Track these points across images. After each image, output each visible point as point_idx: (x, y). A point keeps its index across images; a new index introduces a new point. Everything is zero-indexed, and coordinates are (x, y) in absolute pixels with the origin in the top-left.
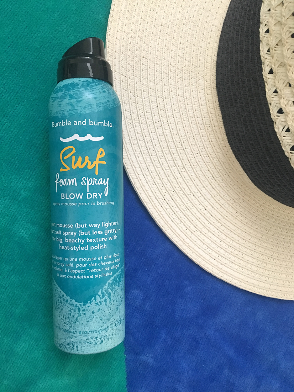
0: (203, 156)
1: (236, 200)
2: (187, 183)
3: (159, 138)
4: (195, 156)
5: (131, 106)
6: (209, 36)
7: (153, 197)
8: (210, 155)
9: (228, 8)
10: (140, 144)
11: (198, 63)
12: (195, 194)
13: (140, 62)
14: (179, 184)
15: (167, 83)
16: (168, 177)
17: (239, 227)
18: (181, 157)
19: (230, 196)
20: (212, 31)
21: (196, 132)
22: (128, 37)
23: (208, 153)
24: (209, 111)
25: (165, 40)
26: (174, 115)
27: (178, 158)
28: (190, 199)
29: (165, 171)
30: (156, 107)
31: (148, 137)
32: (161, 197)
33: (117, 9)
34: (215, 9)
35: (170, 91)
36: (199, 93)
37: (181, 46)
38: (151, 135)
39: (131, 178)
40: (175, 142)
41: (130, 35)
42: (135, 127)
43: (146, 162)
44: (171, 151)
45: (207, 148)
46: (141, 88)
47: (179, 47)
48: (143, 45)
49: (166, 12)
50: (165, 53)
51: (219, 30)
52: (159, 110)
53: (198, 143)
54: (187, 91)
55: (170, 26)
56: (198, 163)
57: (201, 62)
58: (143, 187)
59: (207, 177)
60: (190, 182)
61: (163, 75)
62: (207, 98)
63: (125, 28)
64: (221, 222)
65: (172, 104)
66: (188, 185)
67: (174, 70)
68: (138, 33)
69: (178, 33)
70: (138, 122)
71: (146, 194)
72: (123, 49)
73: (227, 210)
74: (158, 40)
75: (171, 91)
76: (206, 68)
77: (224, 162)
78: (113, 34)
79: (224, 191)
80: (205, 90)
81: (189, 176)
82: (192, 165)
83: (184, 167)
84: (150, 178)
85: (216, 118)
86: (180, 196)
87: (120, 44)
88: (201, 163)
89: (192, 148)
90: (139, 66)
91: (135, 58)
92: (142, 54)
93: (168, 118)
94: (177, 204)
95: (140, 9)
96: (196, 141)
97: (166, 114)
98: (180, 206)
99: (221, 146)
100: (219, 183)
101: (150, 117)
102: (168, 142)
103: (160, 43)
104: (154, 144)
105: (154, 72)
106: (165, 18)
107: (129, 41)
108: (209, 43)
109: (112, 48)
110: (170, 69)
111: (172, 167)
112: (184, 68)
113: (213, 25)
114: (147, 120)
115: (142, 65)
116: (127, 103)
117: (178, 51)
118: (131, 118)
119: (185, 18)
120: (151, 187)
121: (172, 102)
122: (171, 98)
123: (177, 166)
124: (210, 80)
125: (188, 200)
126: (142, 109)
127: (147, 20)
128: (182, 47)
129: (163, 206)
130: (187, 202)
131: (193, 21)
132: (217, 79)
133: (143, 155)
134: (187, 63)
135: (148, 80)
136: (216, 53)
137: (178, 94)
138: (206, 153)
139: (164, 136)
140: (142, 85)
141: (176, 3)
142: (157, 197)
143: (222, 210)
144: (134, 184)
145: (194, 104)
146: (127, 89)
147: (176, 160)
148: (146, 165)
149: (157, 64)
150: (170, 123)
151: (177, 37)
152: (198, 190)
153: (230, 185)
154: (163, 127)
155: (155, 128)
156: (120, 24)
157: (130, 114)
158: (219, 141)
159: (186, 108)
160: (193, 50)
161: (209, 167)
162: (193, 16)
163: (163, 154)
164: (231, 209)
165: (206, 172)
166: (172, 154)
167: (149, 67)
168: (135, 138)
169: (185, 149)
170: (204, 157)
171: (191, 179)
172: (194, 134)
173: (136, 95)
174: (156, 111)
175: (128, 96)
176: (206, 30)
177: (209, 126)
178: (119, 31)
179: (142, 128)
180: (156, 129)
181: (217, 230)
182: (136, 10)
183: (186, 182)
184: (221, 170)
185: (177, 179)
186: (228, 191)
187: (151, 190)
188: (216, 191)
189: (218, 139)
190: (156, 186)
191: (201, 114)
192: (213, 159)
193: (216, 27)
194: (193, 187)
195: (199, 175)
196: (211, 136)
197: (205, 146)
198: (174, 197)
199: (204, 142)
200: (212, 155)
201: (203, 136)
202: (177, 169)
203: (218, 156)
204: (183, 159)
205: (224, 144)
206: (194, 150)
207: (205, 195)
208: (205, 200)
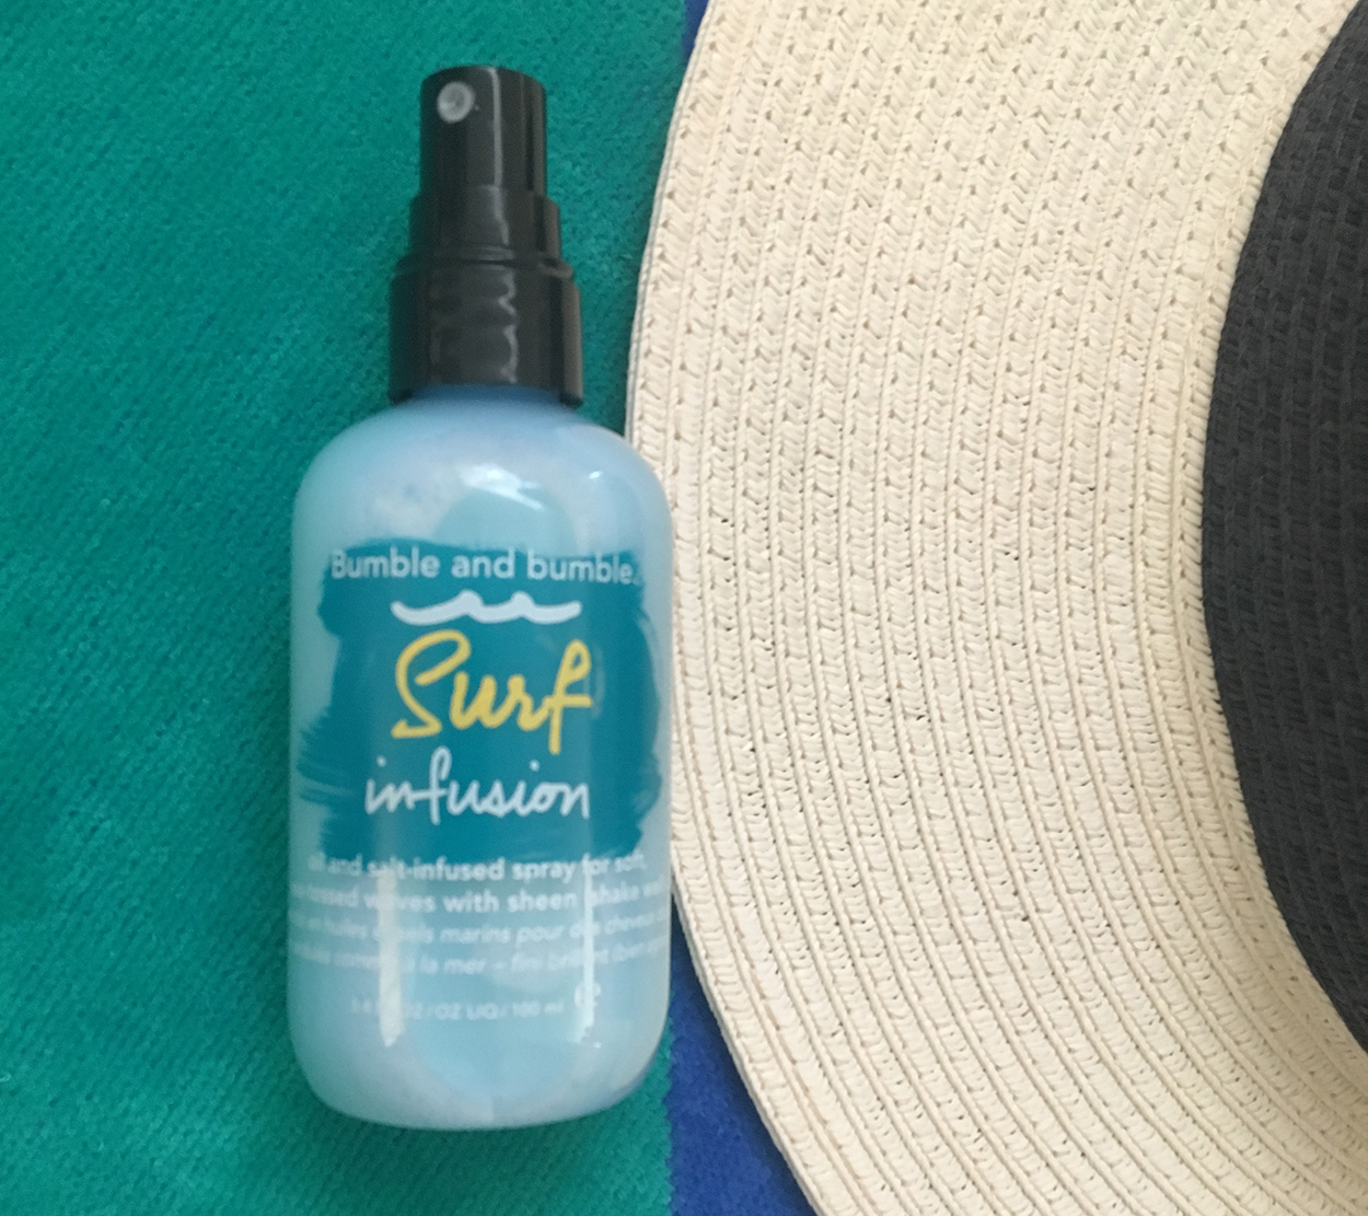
0: (1128, 946)
1: (1307, 1173)
2: (1050, 1094)
3: (899, 862)
4: (1089, 948)
5: (755, 706)
6: (1161, 329)
7: (872, 1181)
8: (1165, 943)
9: (1258, 182)
10: (799, 901)
11: (1103, 471)
12: (1089, 1150)
13: (799, 476)
14: (1008, 1098)
15: (935, 579)
16: (948, 1065)
18: (1014, 957)
19: (1273, 1152)
20: (1173, 302)
21: (1094, 821)
22: (741, 355)
23: (1156, 928)
24: (1162, 718)
25: (928, 357)
26: (977, 740)
27: (996, 963)
28: (1065, 1176)
29: (932, 1033)
30: (882, 701)
31: (844, 859)
32: (910, 1171)
33: (687, 217)
34: (1189, 186)
35: (956, 615)
36: (1104, 626)
37: (1013, 383)
38: (859, 849)
39: (757, 1086)
40: (982, 879)
41: (752, 346)
42: (774, 811)
43: (833, 990)
44: (961, 930)
45: (1152, 904)
46: (806, 609)
47: (999, 393)
48: (817, 389)
49: (934, 209)
50: (932, 423)
51: (1211, 300)
52: (900, 719)
53: (1104, 882)
54: (1040, 613)
55: (954, 283)
56: (1107, 983)
57: (1116, 462)
58: (818, 1127)
59: (1152, 1056)
60: (1067, 1090)
61: (916, 536)
62: (1148, 652)
63: (728, 311)
65: (967, 683)
66: (1054, 1101)
67: (973, 511)
68: (790, 331)
69: (995, 319)
70: (791, 783)
71: (834, 1166)
72: (716, 417)
74: (891, 359)
75: (961, 618)
76: (1142, 499)
77: (1241, 976)
78: (664, 348)
79: (1244, 1123)
80: (1141, 608)
81: (1058, 1053)
82: (1075, 998)
83: (1031, 1008)
84: (852, 1075)
85: (1201, 752)
86: (1013, 1165)
87: (698, 395)
88: (1123, 982)
89: (1070, 906)
90: (798, 497)
91: (775, 462)
92: (812, 435)
93: (946, 759)
95: (803, 202)
96: (1093, 868)
97: (934, 738)
99: (1223, 895)
100: (1216, 1083)
101: (851, 754)
102: (945, 881)
103: (901, 374)
104: (873, 893)
105: (874, 525)
106: (928, 242)
107: (748, 377)
108: (1159, 367)
109: (659, 418)
110: (952, 505)
111: (966, 1011)
112: (1027, 496)
113: (1179, 271)
114: (837, 772)
115: (809, 493)
116: (733, 693)
117: (997, 411)
118: (754, 766)
119: (1035, 236)
120: (861, 1126)
121: (965, 673)
122: (962, 654)
123: (997, 1004)
124: (1168, 559)
125: (1055, 1182)
126: (813, 718)
127: (838, 262)
128: (1015, 389)
130: (1052, 1196)
131: (1075, 253)
132: (1205, 563)
133: (820, 955)
134: (1043, 471)
135: (839, 566)
136: (1199, 425)
137: (994, 632)
138: (1146, 933)
139: (925, 848)
140: (812, 597)
141: (988, 161)
142: (890, 1174)
144: (771, 1114)
145: (1080, 681)
146: (734, 621)
147: (988, 974)
148: (834, 1007)
149: (888, 483)
150: (957, 783)
151: (991, 338)
152: (1108, 1127)
153: (1274, 1094)
154: (919, 803)
155: (876, 809)
156: (702, 294)
157: (750, 745)
158: (1213, 871)
159: (1037, 703)
160: (1072, 404)
161: (1161, 1004)
162: (1077, 228)
163: (921, 941)
165: (1145, 1028)
166: (969, 944)
167: (845, 500)
168: (777, 871)
169: (1034, 916)
170: (1137, 952)
171: (1067, 1068)
172: (1080, 833)
173: (781, 647)
174: (881, 725)
175: (742, 654)
176: (1142, 297)
177: (1162, 791)
178: (695, 327)
179: (813, 817)
180: (885, 813)
182: (780, 211)
184: (1224, 1020)
185: (995, 1074)
186: (1263, 1124)
187: (862, 1142)
188: (1201, 1127)
189: (1209, 861)
190: (889, 1114)
191: (1119, 733)
192: (1184, 964)
193: (1198, 284)
194: (1081, 1110)
195: (1109, 1048)
196: (1170, 842)
197: (1140, 893)
198: (979, 1171)
199: (1134, 876)
200: (1176, 943)
201: (1127, 844)
202: (996, 1018)
203: (1213, 943)
204: (1024, 967)
205: (1241, 887)
206: (1082, 919)
207: (1145, 1154)
208: (1145, 1181)
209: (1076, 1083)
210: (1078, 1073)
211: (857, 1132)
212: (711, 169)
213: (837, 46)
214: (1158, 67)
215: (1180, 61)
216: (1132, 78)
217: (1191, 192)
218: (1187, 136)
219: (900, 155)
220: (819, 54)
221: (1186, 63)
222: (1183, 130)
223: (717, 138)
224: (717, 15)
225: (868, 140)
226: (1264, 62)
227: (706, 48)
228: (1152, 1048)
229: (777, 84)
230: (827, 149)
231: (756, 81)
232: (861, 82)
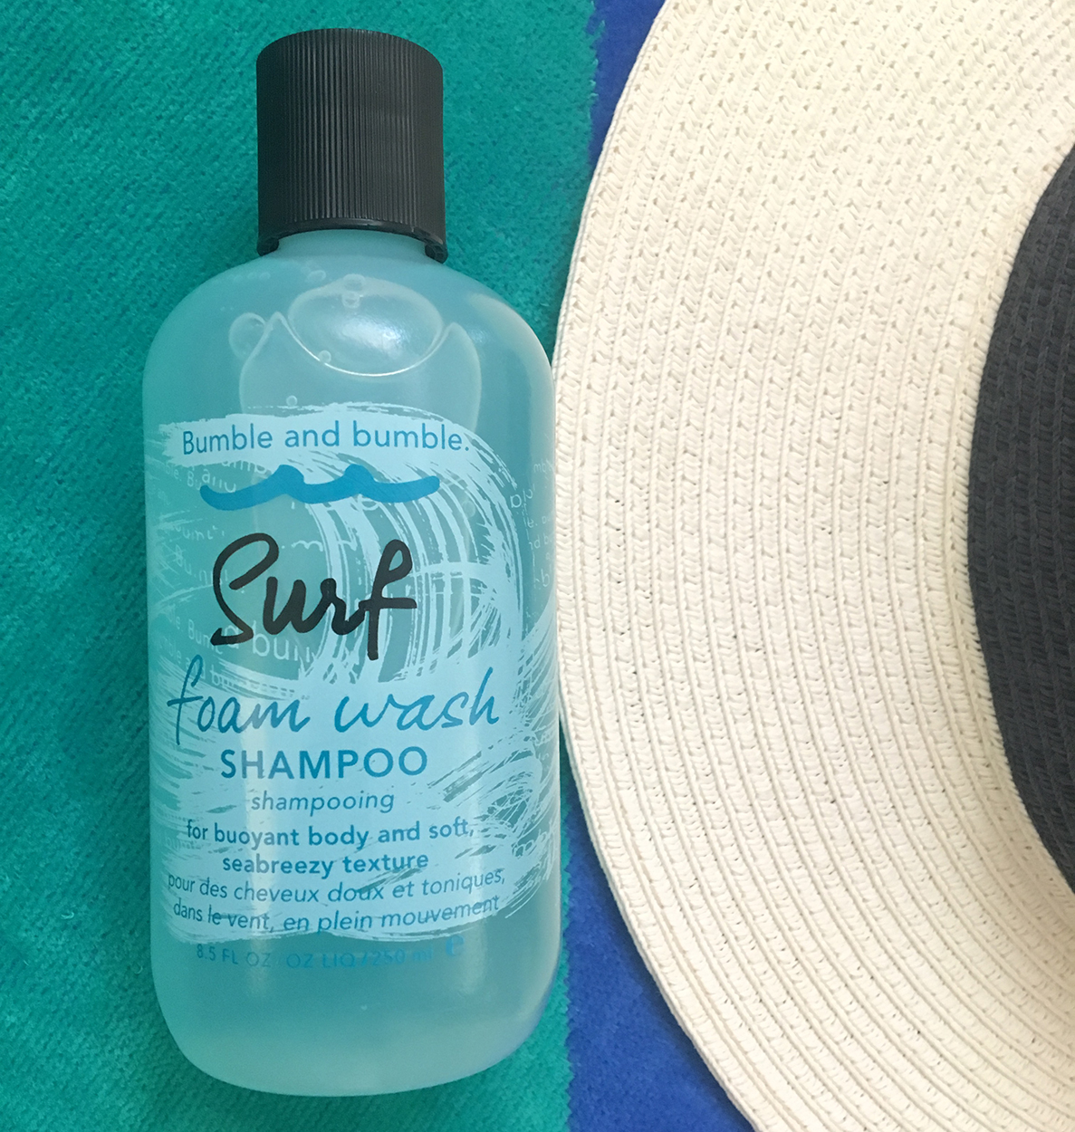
0: (907, 822)
1: (1035, 992)
2: (849, 932)
3: (741, 758)
4: (879, 824)
5: (637, 639)
6: (938, 366)
7: (718, 996)
8: (934, 821)
9: (1012, 260)
10: (667, 786)
11: (895, 469)
12: (877, 975)
13: (672, 469)
14: (818, 935)
15: (771, 547)
16: (775, 910)
17: (1046, 1099)
18: (825, 831)
19: (1010, 976)
20: (947, 345)
21: (884, 729)
22: (631, 379)
23: (928, 809)
24: (935, 654)
25: (766, 382)
26: (800, 667)
27: (811, 835)
28: (859, 994)
29: (763, 886)
30: (730, 637)
31: (701, 755)
32: (745, 988)
33: (595, 276)
34: (960, 260)
35: (786, 574)
36: (894, 584)
37: (829, 403)
38: (711, 748)
39: (635, 924)
40: (802, 772)
41: (640, 372)
42: (650, 718)
43: (691, 853)
44: (786, 809)
45: (926, 791)
46: (675, 568)
47: (818, 410)
48: (686, 404)
49: (774, 273)
50: (769, 431)
51: (976, 345)
52: (743, 651)
53: (891, 774)
54: (847, 573)
55: (787, 328)
56: (892, 850)
57: (904, 463)
58: (679, 955)
59: (924, 904)
60: (862, 930)
61: (757, 515)
62: (926, 604)
63: (622, 345)
64: (976, 1080)
65: (792, 625)
66: (852, 938)
67: (799, 497)
68: (667, 361)
69: (816, 356)
70: (663, 698)
71: (691, 985)
72: (612, 425)
73: (1000, 1033)
74: (740, 383)
75: (789, 577)
76: (923, 491)
77: (990, 846)
78: (576, 372)
79: (989, 955)
80: (921, 571)
81: (855, 902)
82: (868, 861)
83: (836, 869)
84: (704, 917)
85: (964, 679)
86: (821, 985)
87: (599, 408)
88: (903, 850)
89: (866, 792)
90: (670, 484)
91: (654, 458)
92: (682, 439)
93: (777, 682)
94: (810, 1015)
95: (679, 266)
96: (883, 765)
97: (768, 665)
98: (821, 1022)
99: (978, 786)
100: (970, 925)
101: (706, 676)
102: (774, 772)
103: (747, 395)
104: (721, 781)
105: (726, 506)
106: (768, 297)
107: (636, 397)
108: (937, 394)
109: (571, 424)
110: (783, 492)
111: (789, 870)
112: (839, 487)
113: (952, 323)
114: (697, 690)
115: (678, 481)
116: (622, 630)
117: (817, 423)
118: (635, 685)
119: (847, 295)
120: (710, 955)
121: (791, 617)
122: (789, 603)
123: (811, 865)
124: (942, 536)
125: (851, 998)
126: (679, 649)
127: (702, 311)
128: (831, 407)
129: (755, 1028)
130: (849, 1008)
131: (876, 307)
132: (971, 540)
133: (682, 827)
134: (851, 469)
135: (700, 536)
136: (966, 438)
137: (813, 587)
138: (920, 813)
139: (760, 748)
140: (680, 559)
141: (813, 239)
142: (731, 991)
143: (981, 1033)
144: (645, 946)
145: (876, 625)
146: (623, 576)
147: (805, 843)
148: (692, 866)
149: (736, 475)
150: (784, 700)
151: (812, 369)
152: (891, 958)
153: (1011, 934)
154: (757, 714)
155: (725, 718)
156: (604, 333)
157: (633, 669)
158: (970, 767)
159: (844, 642)
160: (872, 419)
161: (931, 865)
162: (877, 289)
163: (756, 817)
164: (1015, 1030)
165: (920, 884)
166: (791, 820)
167: (705, 487)
168: (651, 764)
169: (840, 800)
170: (914, 826)
171: (861, 913)
172: (874, 738)
173: (657, 596)
174: (729, 655)
175: (628, 602)
176: (925, 341)
177: (934, 707)
178: (599, 357)
179: (678, 724)
180: (731, 721)
181: (962, 1115)
182: (662, 272)
183: (845, 927)
184: (976, 878)
185: (809, 918)
186: (1003, 956)
187: (711, 967)
188: (958, 958)
189: (967, 760)
190: (731, 947)
191: (903, 664)
192: (948, 836)
193: (966, 333)
194: (872, 945)
195: (893, 898)
196: (940, 745)
197: (917, 783)
198: (796, 989)
199: (912, 770)
200: (943, 820)
201: (908, 747)
202: (810, 875)
203: (969, 821)
204: (832, 838)
205: (990, 780)
206: (875, 802)
207: (917, 978)
208: (917, 998)
209: (868, 924)
210: (870, 917)
211: (708, 960)
212: (613, 240)
213: (706, 151)
214: (938, 172)
215: (954, 168)
216: (919, 180)
217: (961, 265)
218: (958, 224)
219: (750, 232)
220: (693, 157)
221: (958, 170)
222: (955, 219)
223: (617, 218)
224: (620, 127)
225: (727, 221)
226: (1015, 171)
227: (611, 151)
228: (924, 899)
229: (662, 178)
230: (697, 227)
231: (647, 176)
232: (723, 179)
